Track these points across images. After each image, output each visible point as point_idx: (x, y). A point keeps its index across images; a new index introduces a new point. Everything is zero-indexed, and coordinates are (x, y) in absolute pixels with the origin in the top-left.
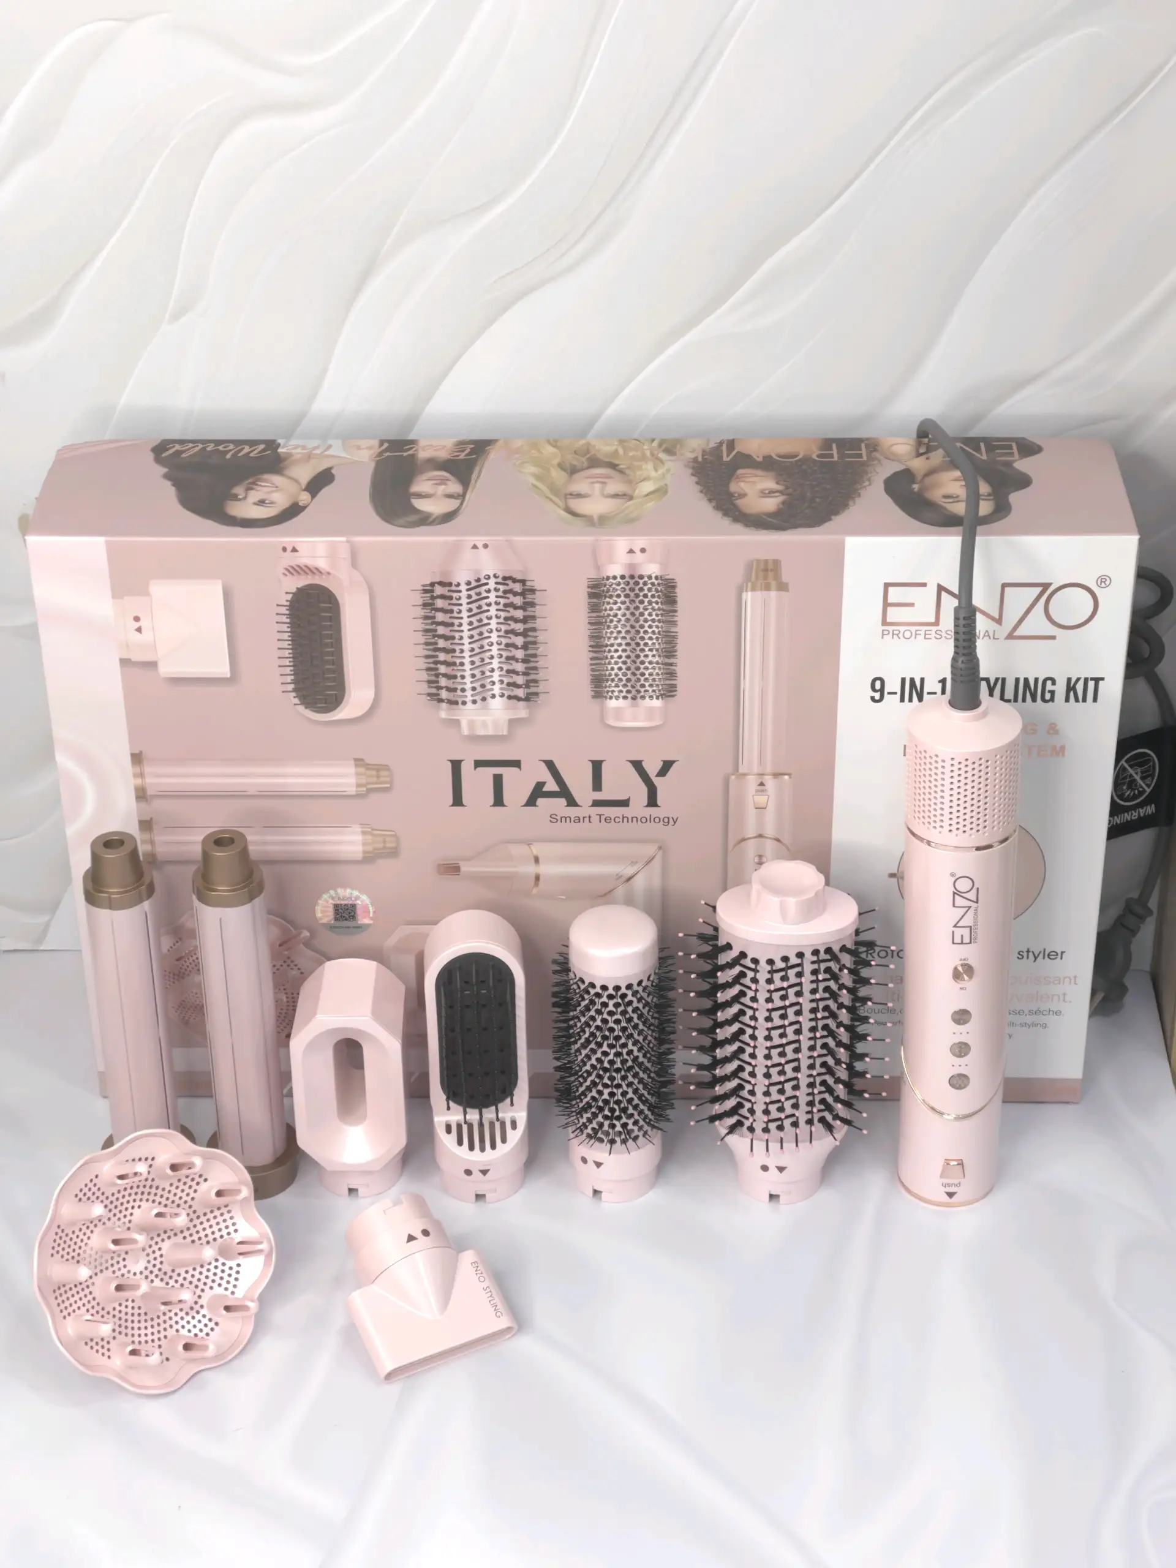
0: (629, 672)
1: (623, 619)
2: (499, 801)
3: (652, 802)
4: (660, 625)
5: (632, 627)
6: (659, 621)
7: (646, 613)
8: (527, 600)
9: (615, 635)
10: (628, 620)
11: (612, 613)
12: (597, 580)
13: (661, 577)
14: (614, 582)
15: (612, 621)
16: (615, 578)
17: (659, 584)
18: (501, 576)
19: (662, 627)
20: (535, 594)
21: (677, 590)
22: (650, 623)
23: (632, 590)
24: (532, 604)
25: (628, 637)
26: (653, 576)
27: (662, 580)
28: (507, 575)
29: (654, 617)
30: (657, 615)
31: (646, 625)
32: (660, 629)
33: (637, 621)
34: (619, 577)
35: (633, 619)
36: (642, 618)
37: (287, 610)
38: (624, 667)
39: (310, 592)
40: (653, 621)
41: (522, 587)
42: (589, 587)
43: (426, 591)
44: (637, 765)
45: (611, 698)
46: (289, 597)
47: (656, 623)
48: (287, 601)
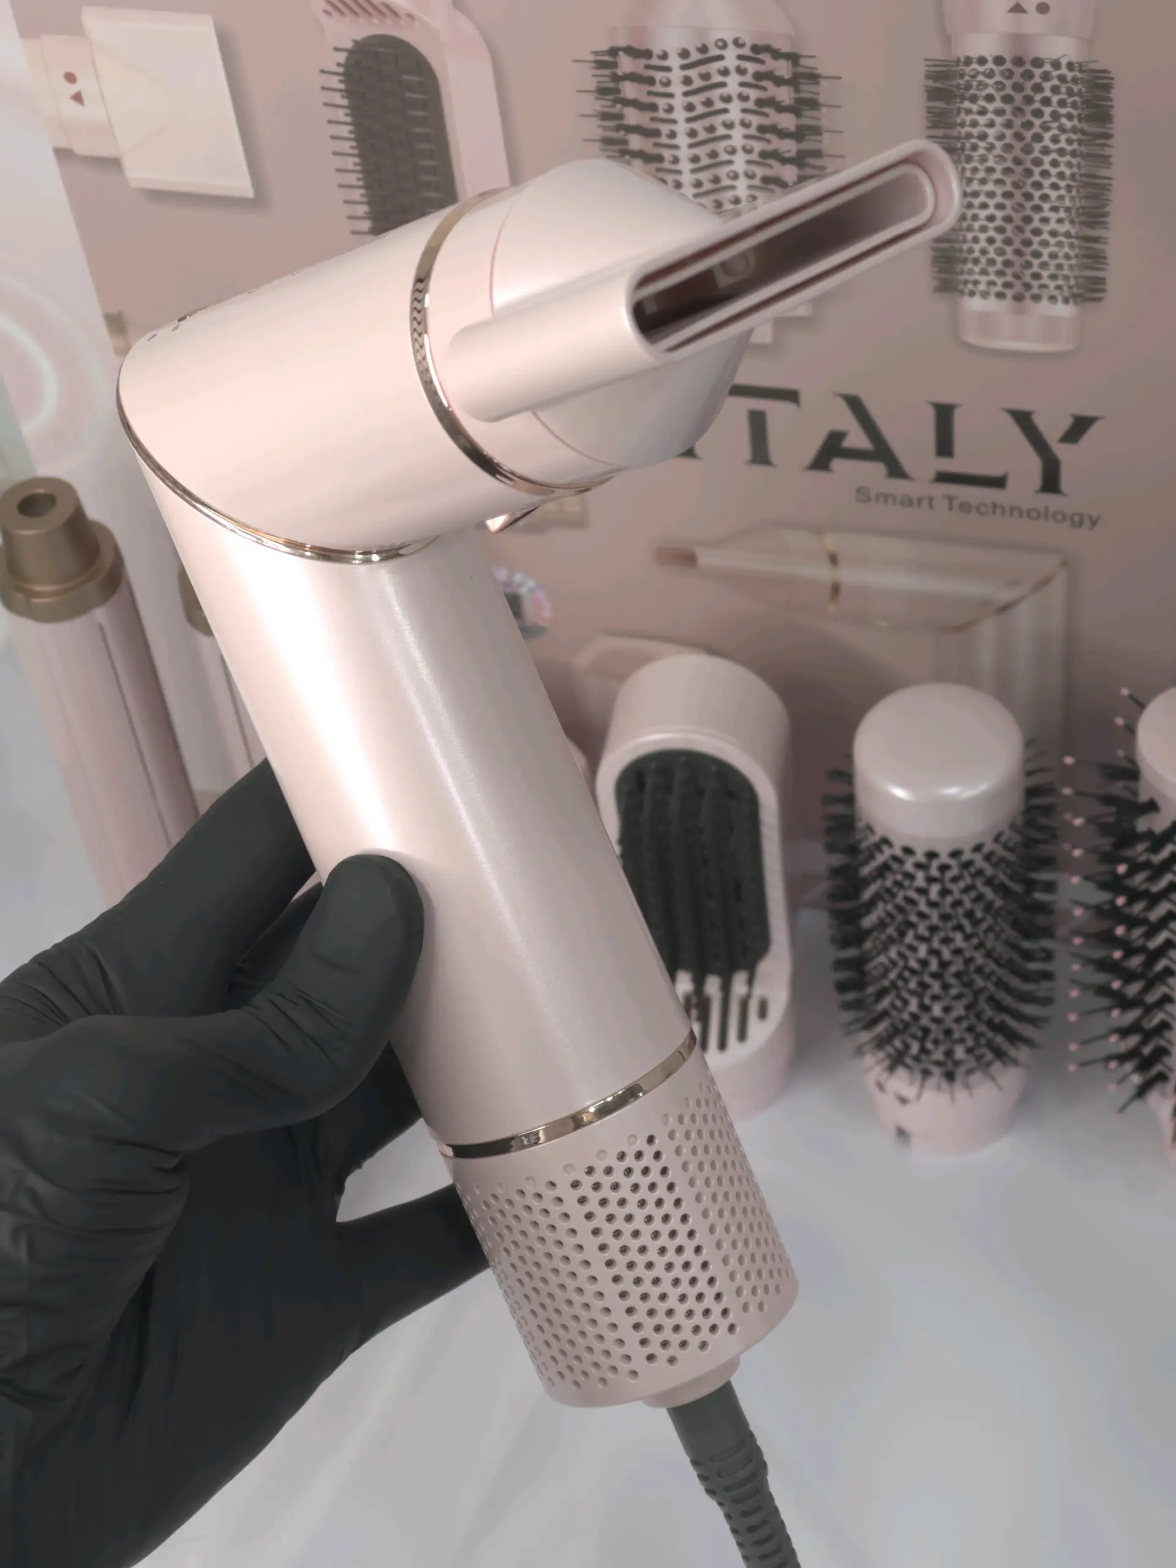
0: (1009, 250)
1: (999, 144)
2: (760, 454)
3: (1051, 482)
4: (1075, 161)
5: (1017, 161)
6: (1074, 154)
7: (1047, 136)
8: (804, 95)
9: (981, 174)
10: (1008, 148)
11: (975, 131)
12: (945, 63)
13: (1080, 64)
14: (981, 69)
15: (975, 148)
16: (982, 61)
17: (1075, 80)
18: (749, 44)
19: (1079, 166)
20: (818, 83)
21: (1114, 94)
22: (1054, 156)
23: (1018, 88)
24: (814, 104)
25: (1009, 180)
26: (1064, 62)
27: (1081, 71)
28: (760, 42)
29: (1063, 144)
30: (1069, 141)
31: (1047, 160)
32: (1075, 170)
33: (1028, 150)
34: (990, 59)
35: (1018, 146)
36: (1037, 147)
37: (341, 81)
38: (999, 237)
39: (380, 49)
40: (1061, 152)
41: (791, 69)
42: (928, 77)
43: (601, 65)
44: (1024, 420)
45: (972, 294)
46: (342, 57)
47: (1068, 158)
48: (339, 65)
